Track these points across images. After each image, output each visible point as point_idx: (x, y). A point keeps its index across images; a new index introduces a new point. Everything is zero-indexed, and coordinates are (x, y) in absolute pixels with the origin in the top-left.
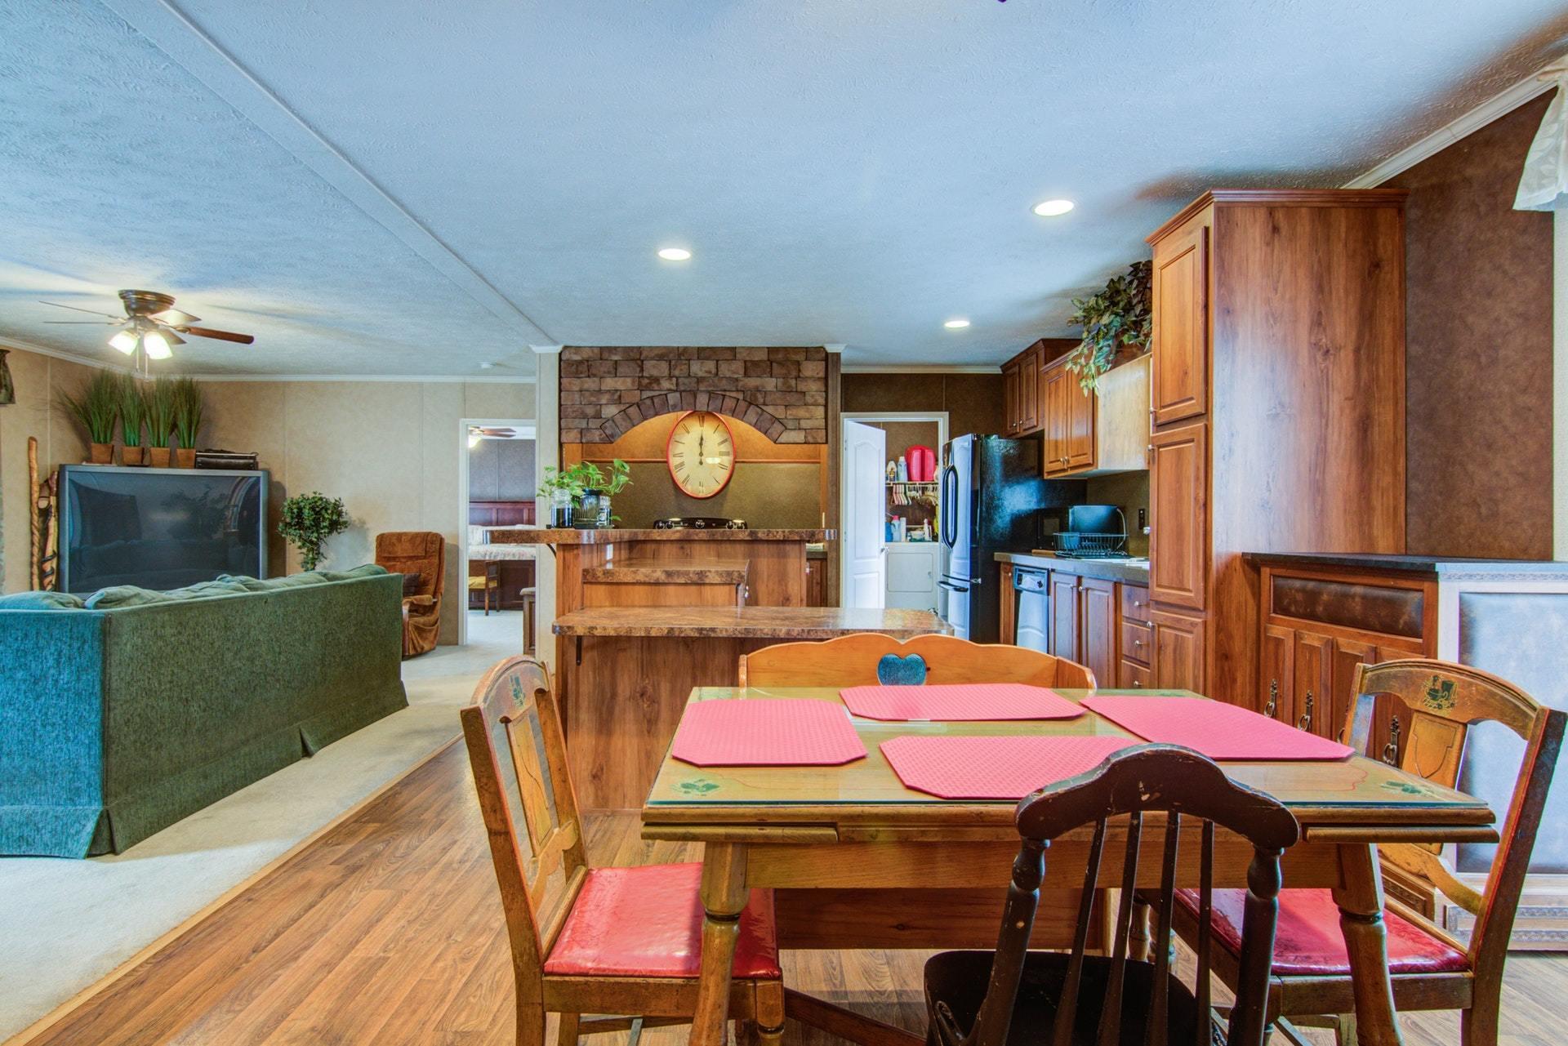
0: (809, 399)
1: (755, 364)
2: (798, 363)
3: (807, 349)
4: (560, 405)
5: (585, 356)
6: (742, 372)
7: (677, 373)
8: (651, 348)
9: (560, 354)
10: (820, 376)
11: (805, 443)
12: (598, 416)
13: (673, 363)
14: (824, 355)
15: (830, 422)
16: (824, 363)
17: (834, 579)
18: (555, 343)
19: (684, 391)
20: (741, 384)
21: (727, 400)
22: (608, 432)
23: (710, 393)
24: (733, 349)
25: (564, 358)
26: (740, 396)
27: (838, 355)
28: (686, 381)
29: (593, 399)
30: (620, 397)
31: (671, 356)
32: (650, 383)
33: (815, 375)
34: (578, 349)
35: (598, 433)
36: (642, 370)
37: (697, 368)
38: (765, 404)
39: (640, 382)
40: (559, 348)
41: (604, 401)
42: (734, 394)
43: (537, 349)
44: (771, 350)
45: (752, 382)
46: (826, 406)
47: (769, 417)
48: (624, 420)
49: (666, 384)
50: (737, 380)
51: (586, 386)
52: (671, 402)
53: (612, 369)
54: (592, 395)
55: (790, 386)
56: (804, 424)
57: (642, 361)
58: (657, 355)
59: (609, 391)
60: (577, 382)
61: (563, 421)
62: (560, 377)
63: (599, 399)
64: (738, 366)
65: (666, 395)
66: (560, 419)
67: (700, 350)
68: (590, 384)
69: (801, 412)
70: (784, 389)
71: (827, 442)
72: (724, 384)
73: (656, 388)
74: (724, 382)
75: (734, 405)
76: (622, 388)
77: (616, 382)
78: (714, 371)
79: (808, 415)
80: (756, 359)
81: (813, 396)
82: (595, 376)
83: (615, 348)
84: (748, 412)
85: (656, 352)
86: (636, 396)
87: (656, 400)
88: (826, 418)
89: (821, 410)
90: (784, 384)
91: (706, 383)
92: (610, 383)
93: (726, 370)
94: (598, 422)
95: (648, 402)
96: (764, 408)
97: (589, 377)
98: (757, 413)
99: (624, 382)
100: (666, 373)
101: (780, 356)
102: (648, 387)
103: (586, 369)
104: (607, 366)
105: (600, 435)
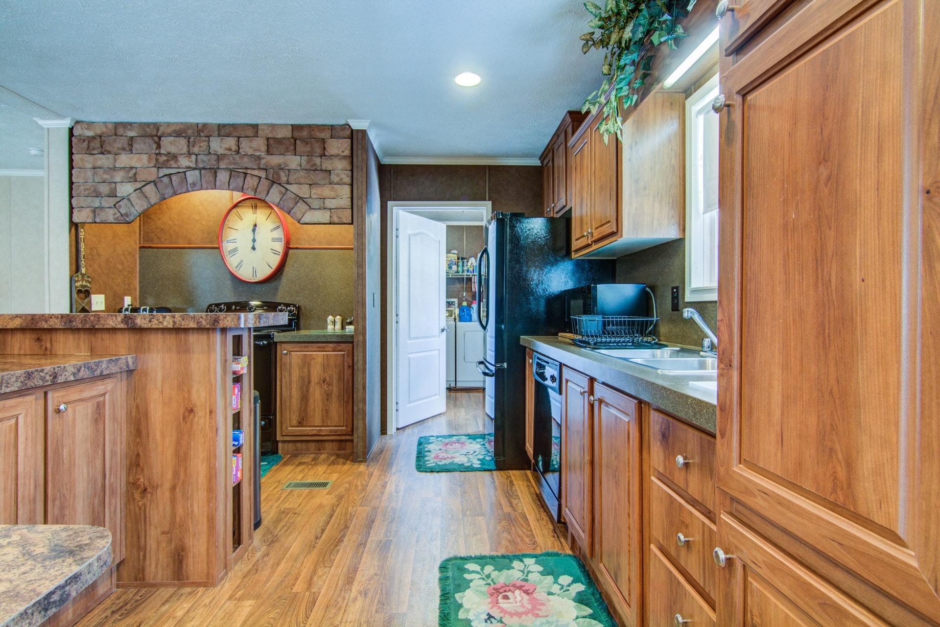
0: (334, 178)
1: (279, 141)
2: (323, 141)
3: (332, 127)
4: (71, 183)
5: (99, 132)
6: (264, 148)
7: (196, 150)
8: (169, 124)
9: (71, 130)
10: (345, 154)
11: (330, 223)
12: (113, 194)
13: (192, 140)
14: (349, 132)
15: (355, 201)
16: (349, 141)
18: (61, 116)
19: (204, 168)
20: (263, 161)
21: (248, 178)
22: (123, 211)
23: (231, 171)
24: (255, 127)
25: (75, 133)
26: (263, 174)
27: (364, 133)
28: (205, 158)
29: (106, 176)
30: (135, 174)
31: (190, 132)
32: (168, 161)
33: (340, 152)
34: (90, 125)
35: (112, 211)
36: (159, 147)
37: (218, 145)
38: (288, 183)
39: (157, 160)
40: (67, 123)
41: (118, 179)
42: (256, 172)
43: (45, 123)
44: (295, 128)
45: (275, 160)
46: (352, 185)
47: (293, 196)
48: (139, 198)
49: (184, 162)
50: (259, 158)
51: (99, 163)
52: (190, 180)
53: (126, 146)
54: (105, 172)
55: (315, 165)
56: (330, 203)
57: (160, 138)
58: (175, 131)
59: (124, 168)
60: (89, 158)
61: (73, 200)
62: (71, 154)
63: (112, 177)
64: (259, 144)
65: (185, 172)
66: (71, 197)
67: (220, 127)
68: (104, 161)
69: (326, 191)
70: (308, 167)
71: (352, 223)
72: (246, 163)
73: (174, 165)
74: (246, 159)
75: (256, 184)
76: (138, 165)
77: (131, 159)
78: (234, 148)
79: (332, 194)
80: (280, 136)
81: (338, 175)
82: (109, 153)
83: (131, 124)
84: (271, 190)
85: (173, 128)
86: (152, 174)
87: (174, 178)
88: (352, 198)
89: (347, 189)
90: (308, 162)
91: (226, 161)
92: (125, 160)
93: (247, 147)
94: (112, 201)
95: (166, 180)
96: (288, 186)
97: (103, 153)
98: (280, 192)
99: (140, 160)
100: (185, 150)
101: (305, 133)
102: (165, 165)
103: (98, 145)
104: (122, 142)
105: (115, 214)
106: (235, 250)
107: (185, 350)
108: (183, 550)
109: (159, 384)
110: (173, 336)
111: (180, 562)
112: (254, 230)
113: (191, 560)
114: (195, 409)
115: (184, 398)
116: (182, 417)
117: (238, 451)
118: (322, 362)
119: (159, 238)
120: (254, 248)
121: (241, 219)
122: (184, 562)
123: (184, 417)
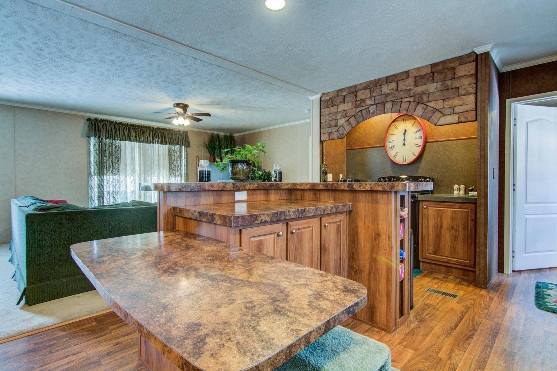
0: (462, 91)
1: (422, 77)
2: (454, 69)
3: (460, 57)
4: (321, 123)
5: (331, 96)
6: (413, 84)
7: (374, 94)
8: (361, 84)
9: (321, 98)
10: (471, 73)
11: (459, 123)
12: (336, 125)
13: (372, 89)
14: (474, 57)
15: (479, 104)
16: (474, 63)
17: (482, 218)
18: (317, 93)
19: (378, 103)
20: (412, 92)
21: (403, 104)
22: (341, 132)
23: (393, 101)
24: (407, 72)
25: (322, 99)
26: (412, 100)
27: (487, 54)
28: (379, 98)
29: (334, 117)
30: (346, 113)
31: (371, 85)
32: (361, 103)
33: (467, 73)
34: (328, 94)
35: (336, 133)
36: (356, 97)
37: (385, 89)
38: (428, 101)
39: (355, 104)
40: (319, 95)
41: (339, 117)
42: (408, 99)
43: (311, 98)
44: (433, 66)
45: (420, 89)
46: (476, 94)
47: (431, 109)
48: (347, 125)
49: (368, 102)
50: (410, 90)
51: (331, 111)
52: (371, 111)
53: (342, 100)
54: (334, 115)
55: (447, 86)
56: (457, 110)
57: (357, 92)
58: (364, 87)
59: (341, 111)
60: (327, 110)
61: (321, 131)
62: (321, 109)
63: (336, 117)
64: (410, 81)
65: (369, 108)
66: (321, 129)
67: (387, 78)
68: (333, 110)
69: (456, 102)
70: (442, 88)
71: (476, 120)
72: (402, 94)
73: (363, 105)
74: (402, 93)
75: (407, 106)
76: (347, 109)
77: (344, 106)
78: (395, 88)
79: (460, 103)
80: (423, 74)
81: (465, 89)
82: (335, 105)
83: (344, 89)
84: (417, 108)
85: (363, 85)
86: (353, 112)
87: (363, 112)
88: (476, 103)
89: (472, 98)
90: (442, 85)
91: (390, 97)
92: (342, 107)
93: (402, 86)
94: (336, 128)
95: (360, 114)
96: (428, 104)
97: (333, 106)
98: (423, 108)
99: (348, 106)
100: (369, 96)
101: (440, 67)
102: (360, 106)
103: (331, 102)
104: (340, 99)
105: (337, 135)
106: (394, 146)
107: (375, 202)
108: (374, 308)
109: (363, 219)
110: (370, 195)
111: (373, 314)
112: (404, 134)
113: (378, 314)
114: (381, 234)
115: (375, 227)
116: (374, 237)
117: (402, 261)
118: (451, 215)
119: (355, 144)
120: (404, 144)
121: (397, 128)
122: (375, 315)
123: (375, 238)
